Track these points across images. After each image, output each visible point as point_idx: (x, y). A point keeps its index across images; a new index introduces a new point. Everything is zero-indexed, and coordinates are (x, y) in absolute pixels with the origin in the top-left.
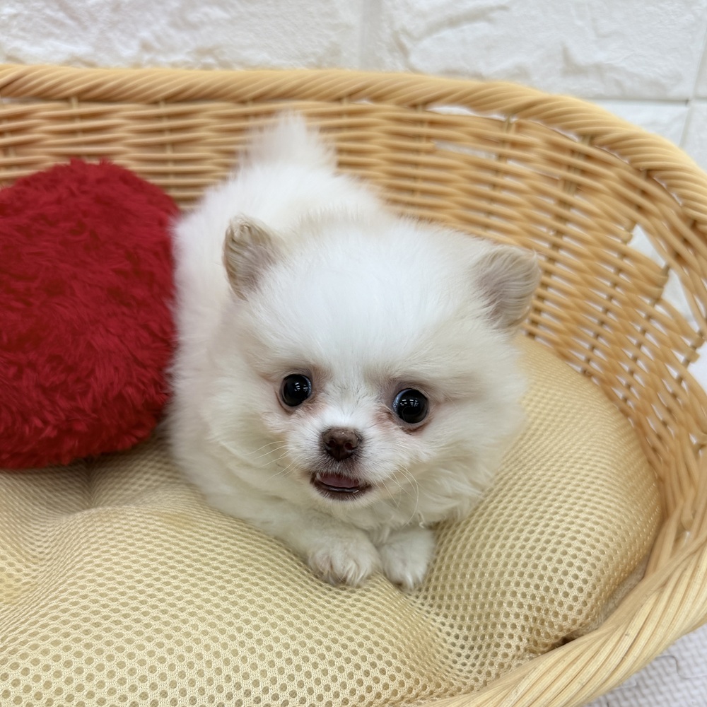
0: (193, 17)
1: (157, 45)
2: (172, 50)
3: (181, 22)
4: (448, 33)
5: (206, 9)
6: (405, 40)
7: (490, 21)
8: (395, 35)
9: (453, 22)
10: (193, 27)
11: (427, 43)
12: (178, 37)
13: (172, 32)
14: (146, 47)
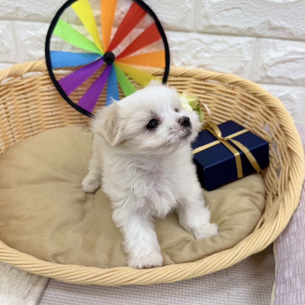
0: (199, 56)
1: (186, 63)
2: (191, 65)
3: (195, 57)
4: (281, 65)
5: (203, 54)
6: (266, 66)
7: (297, 62)
8: (263, 64)
9: (283, 62)
10: (198, 59)
11: (273, 68)
12: (194, 61)
13: (192, 60)
14: (183, 64)
